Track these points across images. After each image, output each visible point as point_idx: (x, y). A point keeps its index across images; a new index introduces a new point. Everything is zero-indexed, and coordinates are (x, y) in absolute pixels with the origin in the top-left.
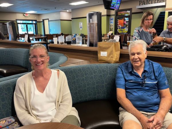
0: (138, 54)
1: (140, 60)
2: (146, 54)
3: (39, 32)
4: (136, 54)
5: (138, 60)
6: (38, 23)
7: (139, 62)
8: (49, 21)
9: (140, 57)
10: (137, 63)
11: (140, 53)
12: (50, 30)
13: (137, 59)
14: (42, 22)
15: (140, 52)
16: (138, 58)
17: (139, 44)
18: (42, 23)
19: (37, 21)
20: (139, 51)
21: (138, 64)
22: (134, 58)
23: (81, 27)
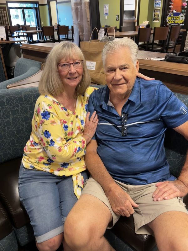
0: (123, 68)
1: (127, 81)
2: (136, 66)
3: (42, 23)
4: (118, 70)
5: (123, 81)
6: (40, 6)
7: (125, 85)
8: (57, 3)
9: (125, 76)
10: (121, 88)
11: (127, 66)
12: (59, 19)
13: (120, 79)
14: (46, 5)
15: (126, 64)
16: (121, 77)
17: (123, 46)
18: (47, 7)
19: (40, 3)
20: (123, 63)
21: (123, 89)
22: (113, 78)
23: (106, 14)
